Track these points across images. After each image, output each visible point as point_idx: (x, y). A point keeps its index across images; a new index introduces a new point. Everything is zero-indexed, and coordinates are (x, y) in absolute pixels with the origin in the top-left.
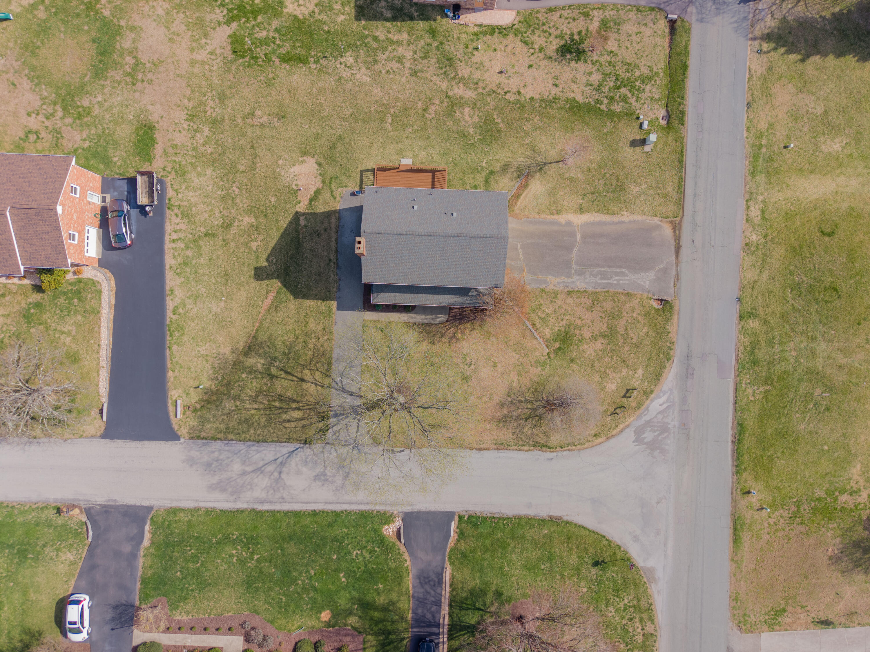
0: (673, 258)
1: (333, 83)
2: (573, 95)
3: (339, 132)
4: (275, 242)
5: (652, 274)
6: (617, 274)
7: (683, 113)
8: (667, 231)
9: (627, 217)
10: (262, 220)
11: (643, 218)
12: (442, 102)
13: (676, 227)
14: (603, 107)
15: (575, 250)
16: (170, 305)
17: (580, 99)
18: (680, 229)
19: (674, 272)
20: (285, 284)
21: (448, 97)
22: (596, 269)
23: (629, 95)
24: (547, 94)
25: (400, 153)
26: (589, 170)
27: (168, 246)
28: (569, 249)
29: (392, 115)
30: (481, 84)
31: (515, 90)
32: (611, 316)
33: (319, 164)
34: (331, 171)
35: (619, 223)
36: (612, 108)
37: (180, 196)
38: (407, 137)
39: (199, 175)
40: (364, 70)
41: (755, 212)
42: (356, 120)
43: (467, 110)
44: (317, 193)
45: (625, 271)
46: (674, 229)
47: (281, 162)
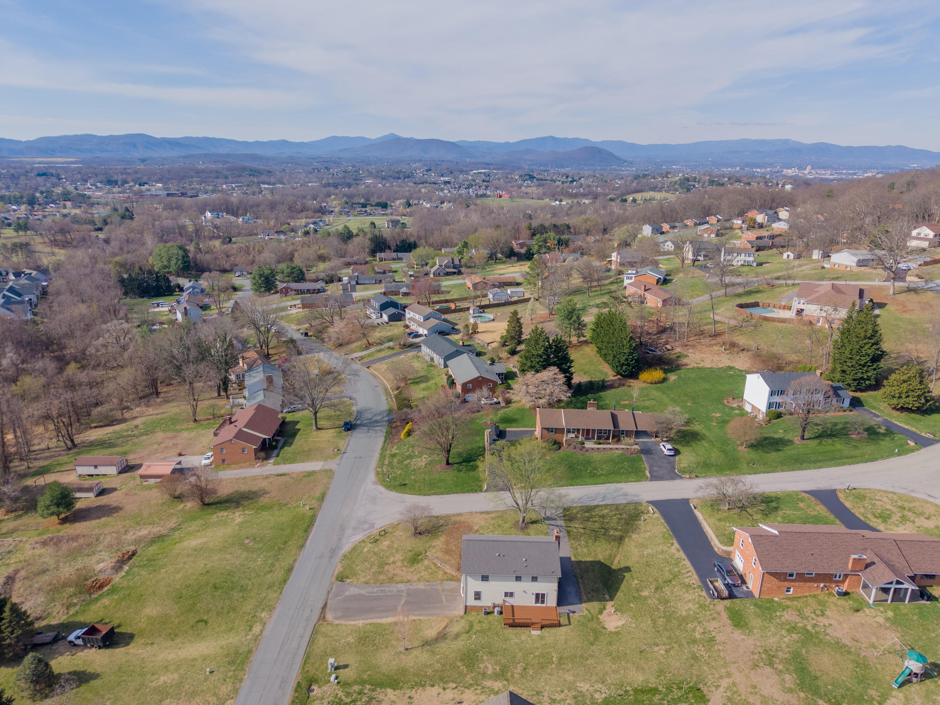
0: (329, 602)
1: (608, 678)
2: (396, 693)
3: (594, 647)
4: (623, 585)
5: (347, 593)
6: (374, 593)
7: (296, 691)
8: (329, 616)
9: (360, 623)
10: (636, 595)
11: (347, 623)
12: (512, 676)
13: (322, 617)
14: (368, 687)
15: (403, 602)
16: (676, 545)
17: (389, 691)
18: (320, 617)
19: (330, 595)
20: (609, 568)
21: (507, 680)
22: (388, 594)
23: (343, 698)
24: (419, 691)
25: (541, 638)
26: (387, 647)
27: (691, 568)
28: (407, 603)
29: (553, 663)
30: (479, 692)
31: (447, 691)
32: (380, 573)
33: (604, 628)
34: (594, 625)
35: (367, 619)
36: (361, 687)
37: (697, 594)
38: (538, 648)
39: (690, 609)
40: (584, 690)
41: (257, 629)
42: (582, 656)
43: (490, 672)
44: (601, 612)
45: (366, 594)
46: (324, 617)
47: (634, 625)
